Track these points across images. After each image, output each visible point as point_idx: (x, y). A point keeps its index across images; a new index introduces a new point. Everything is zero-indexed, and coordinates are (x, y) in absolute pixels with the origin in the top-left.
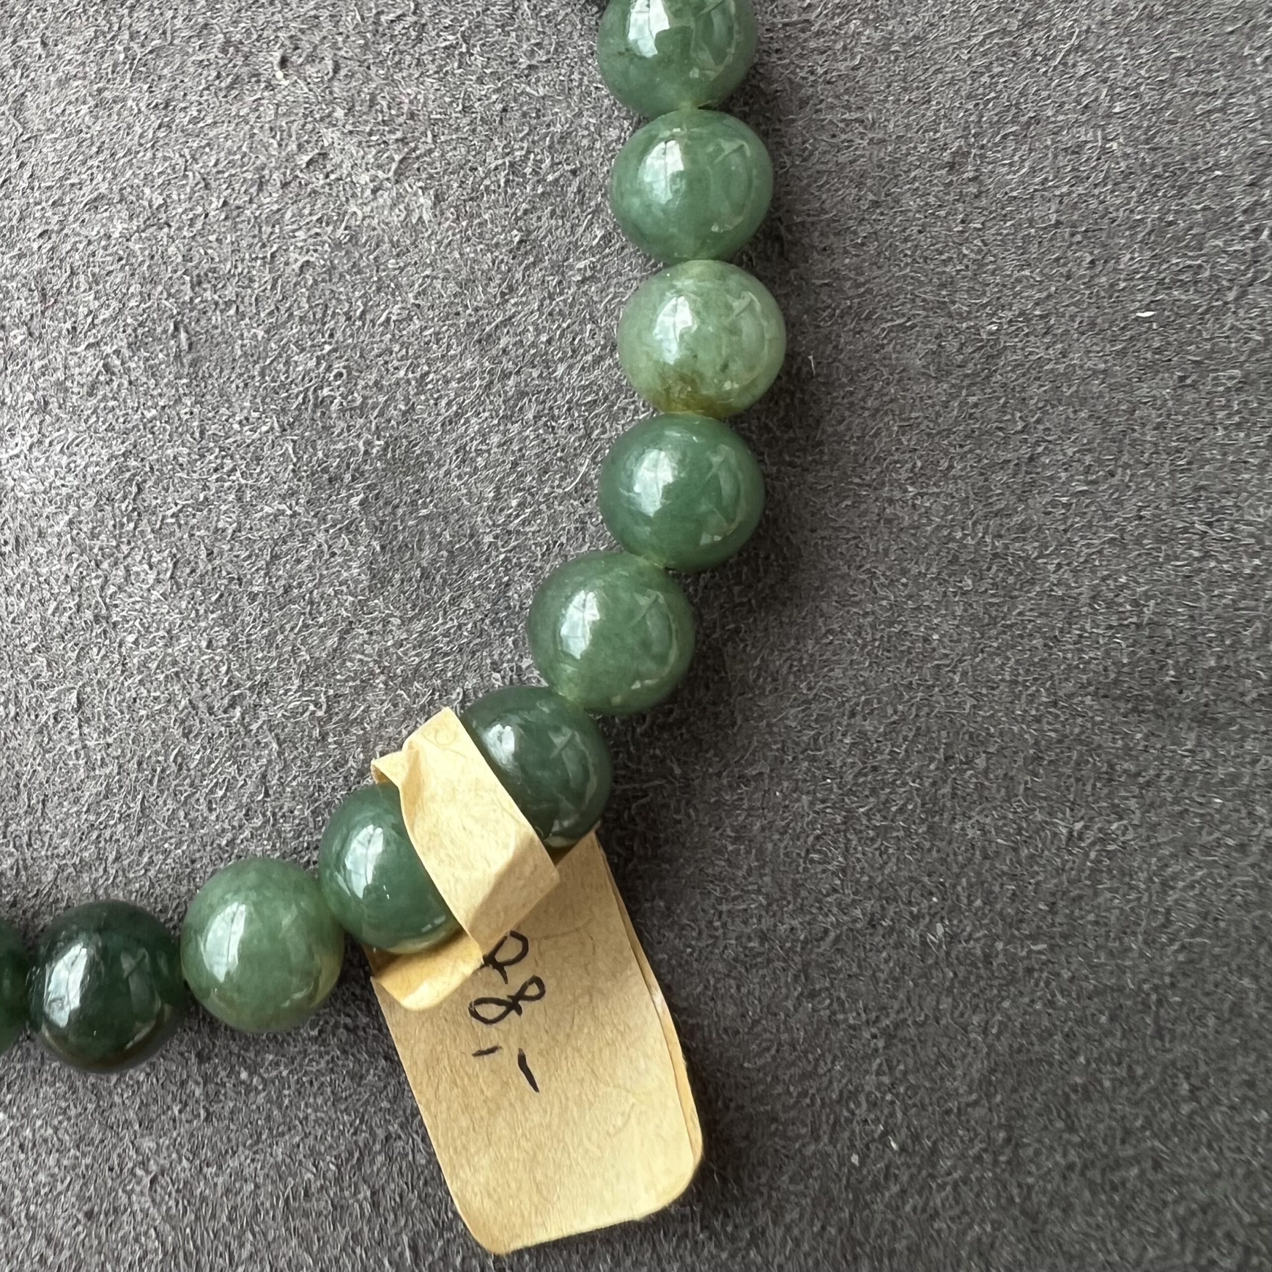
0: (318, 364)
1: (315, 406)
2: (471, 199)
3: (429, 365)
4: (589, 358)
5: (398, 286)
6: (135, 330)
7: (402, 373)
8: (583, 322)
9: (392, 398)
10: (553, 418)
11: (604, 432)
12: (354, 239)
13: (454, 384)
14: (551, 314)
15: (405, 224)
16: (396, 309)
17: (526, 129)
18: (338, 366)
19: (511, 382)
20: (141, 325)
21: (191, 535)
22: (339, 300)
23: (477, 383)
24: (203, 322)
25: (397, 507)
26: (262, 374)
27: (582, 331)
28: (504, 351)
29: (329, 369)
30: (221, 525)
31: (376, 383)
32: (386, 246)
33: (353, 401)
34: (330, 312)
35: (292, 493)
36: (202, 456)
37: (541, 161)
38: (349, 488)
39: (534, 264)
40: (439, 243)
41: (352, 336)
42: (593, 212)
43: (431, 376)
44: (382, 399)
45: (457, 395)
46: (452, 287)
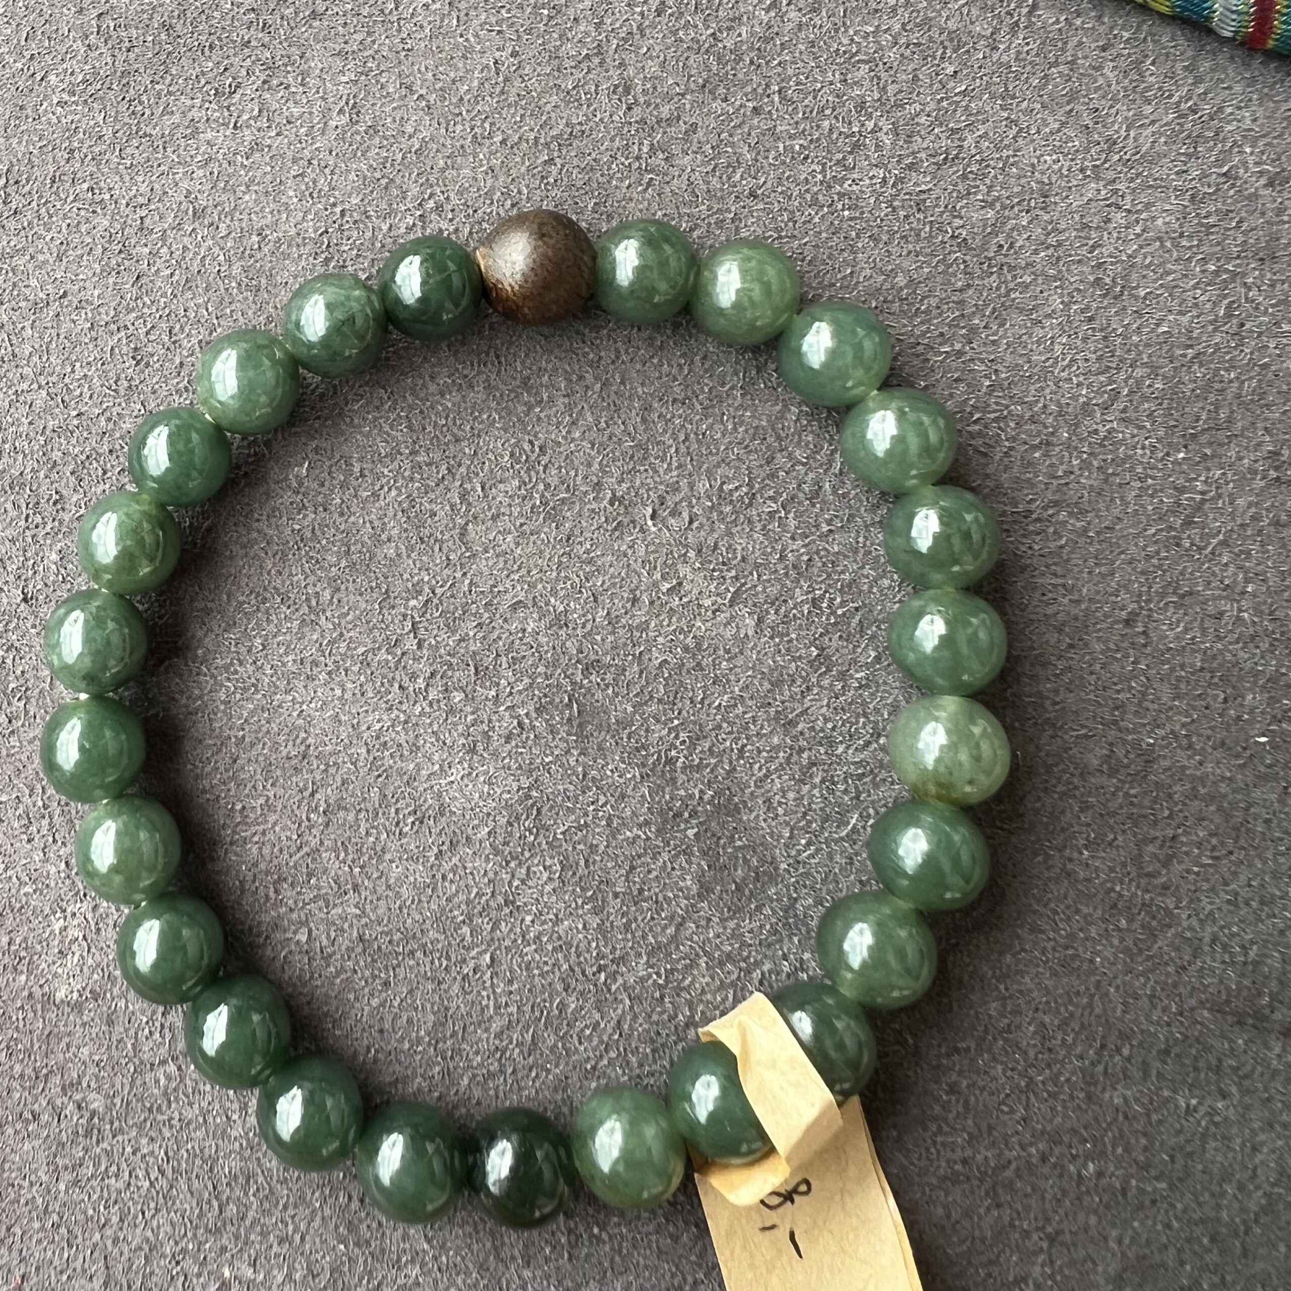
0: (669, 733)
1: (666, 763)
2: (783, 623)
3: (747, 739)
4: (861, 742)
5: (728, 681)
6: (540, 699)
7: (728, 744)
8: (858, 716)
9: (721, 761)
10: (833, 783)
11: (869, 796)
12: (699, 646)
13: (765, 754)
14: (835, 709)
15: (735, 637)
16: (726, 697)
17: (825, 576)
18: (683, 736)
19: (805, 755)
20: (545, 696)
21: (574, 848)
22: (686, 689)
23: (781, 754)
24: (588, 696)
25: (719, 838)
26: (629, 738)
27: (857, 723)
28: (802, 733)
29: (677, 737)
30: (595, 842)
31: (710, 749)
32: (721, 652)
33: (693, 760)
34: (679, 696)
35: (647, 823)
36: (584, 792)
37: (835, 599)
38: (687, 822)
39: (825, 672)
40: (759, 652)
41: (693, 715)
42: (869, 639)
43: (749, 747)
44: (713, 761)
45: (766, 762)
46: (767, 686)
